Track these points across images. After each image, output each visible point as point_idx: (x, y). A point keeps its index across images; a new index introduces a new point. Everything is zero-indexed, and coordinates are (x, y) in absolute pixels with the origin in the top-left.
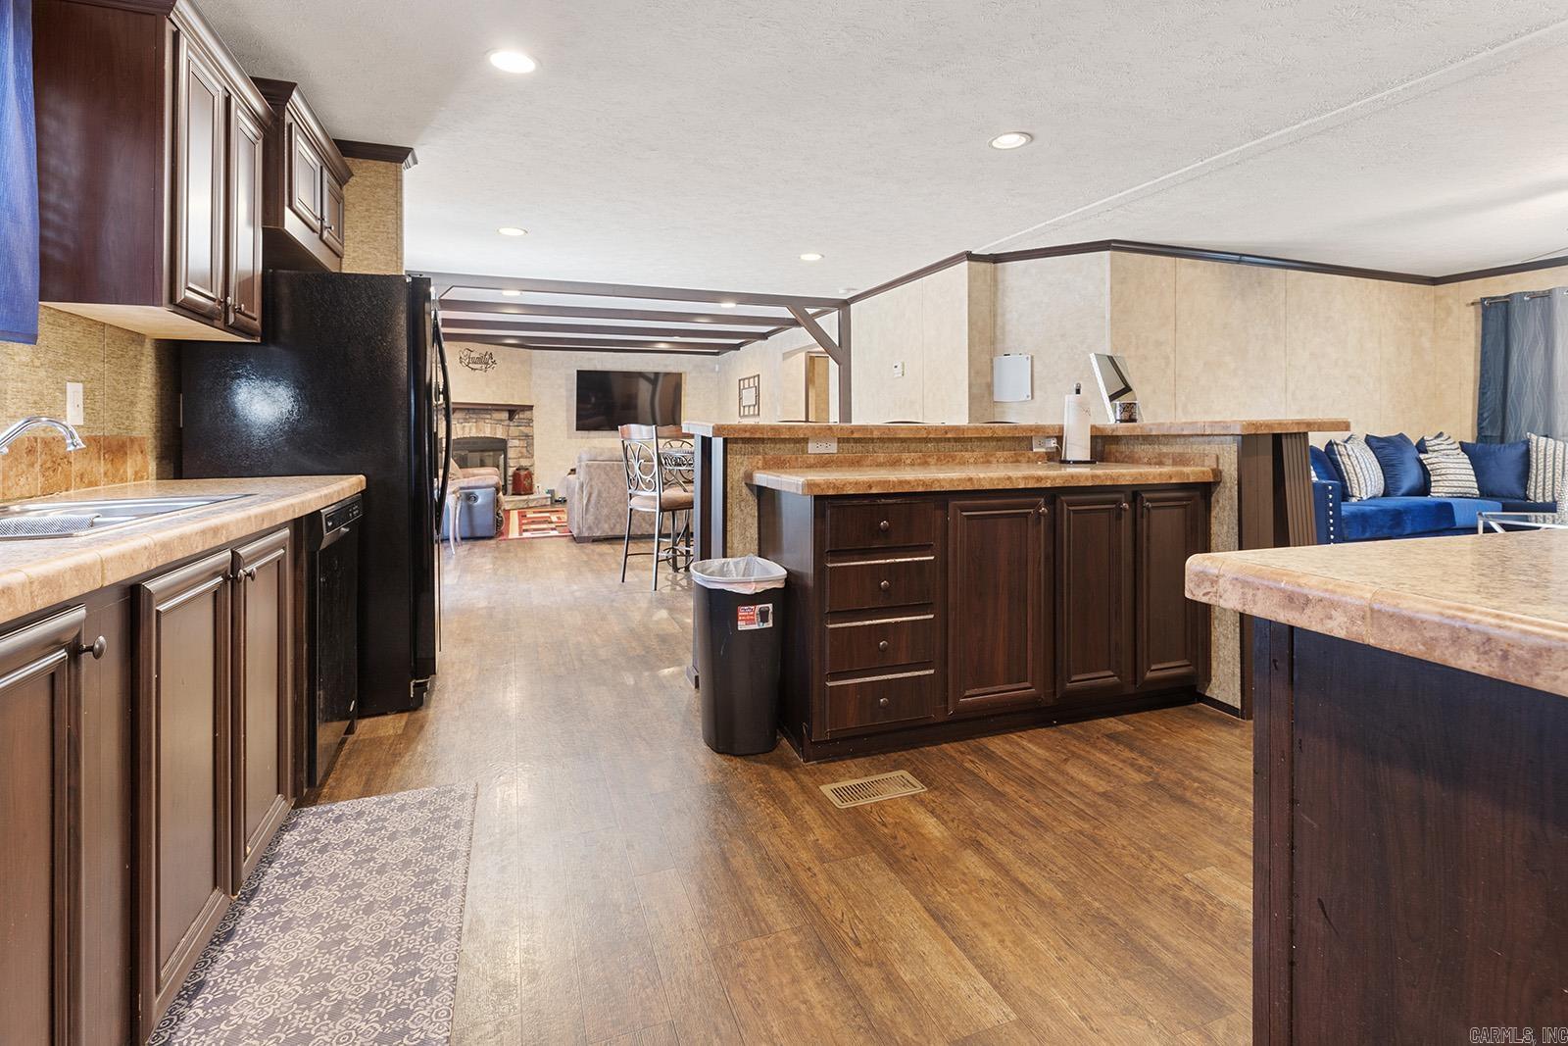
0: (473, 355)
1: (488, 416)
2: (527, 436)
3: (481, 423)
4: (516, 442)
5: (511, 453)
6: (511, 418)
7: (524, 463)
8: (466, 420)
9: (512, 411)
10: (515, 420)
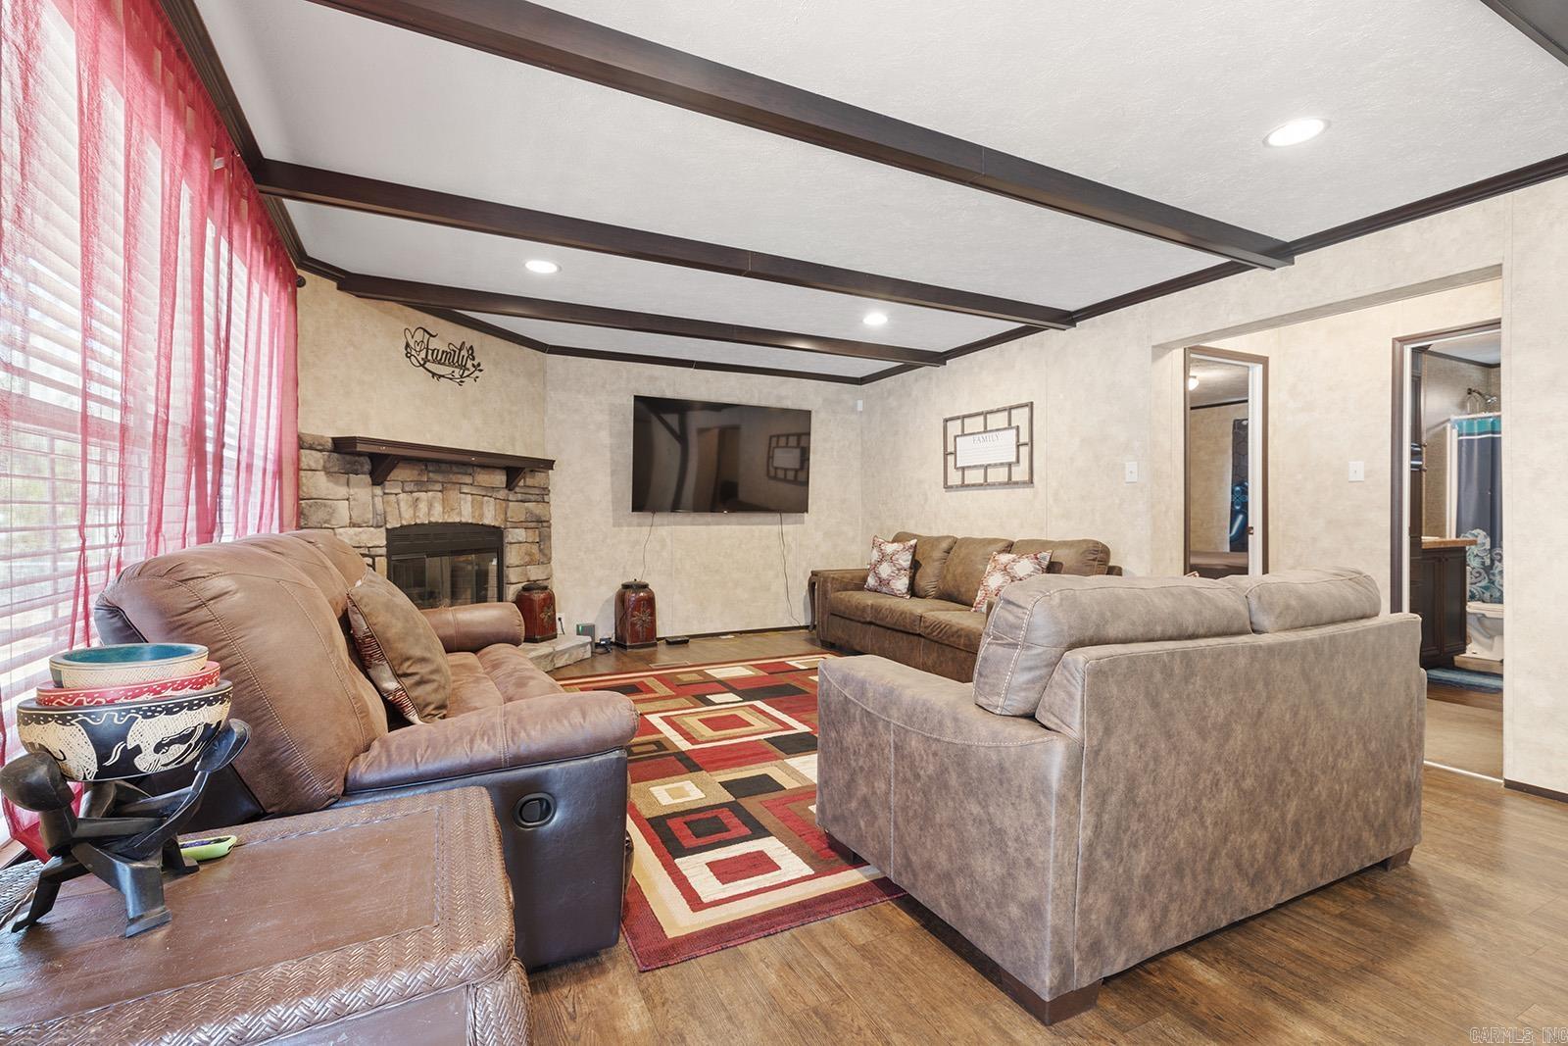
0: (434, 344)
1: (468, 480)
2: (540, 521)
3: (453, 494)
4: (519, 534)
5: (512, 556)
6: (510, 485)
7: (535, 573)
8: (421, 486)
9: (518, 471)
10: (517, 489)
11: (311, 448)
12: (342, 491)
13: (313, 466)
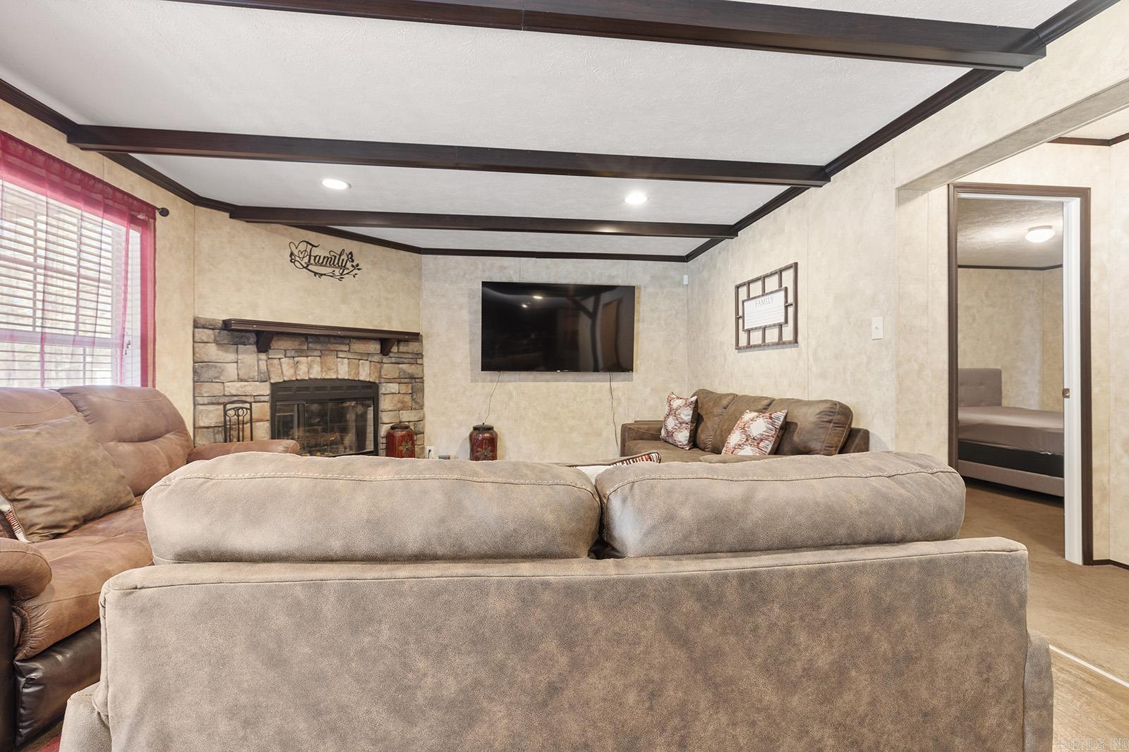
0: (315, 252)
1: (345, 348)
2: (412, 377)
3: (330, 359)
4: (394, 387)
5: (385, 403)
6: (385, 351)
7: (406, 416)
8: (301, 353)
9: (388, 341)
10: (391, 355)
11: (204, 327)
12: (232, 357)
13: (205, 339)
